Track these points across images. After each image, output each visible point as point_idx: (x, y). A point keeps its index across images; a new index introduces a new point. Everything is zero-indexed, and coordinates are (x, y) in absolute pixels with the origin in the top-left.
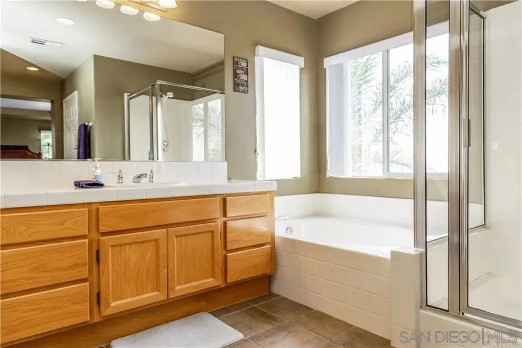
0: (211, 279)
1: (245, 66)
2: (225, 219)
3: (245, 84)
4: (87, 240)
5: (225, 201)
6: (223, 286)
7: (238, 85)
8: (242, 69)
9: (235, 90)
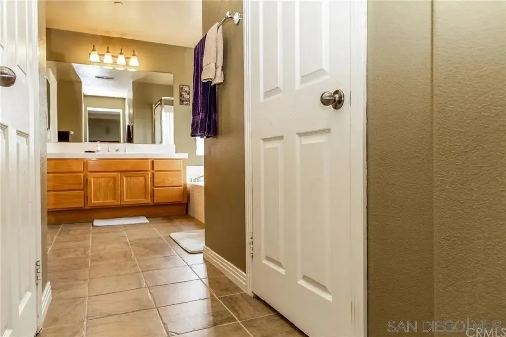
0: (144, 199)
1: (188, 89)
2: (153, 171)
3: (188, 100)
4: (82, 174)
5: (153, 162)
6: (152, 204)
7: (183, 101)
8: (186, 92)
9: (181, 104)
